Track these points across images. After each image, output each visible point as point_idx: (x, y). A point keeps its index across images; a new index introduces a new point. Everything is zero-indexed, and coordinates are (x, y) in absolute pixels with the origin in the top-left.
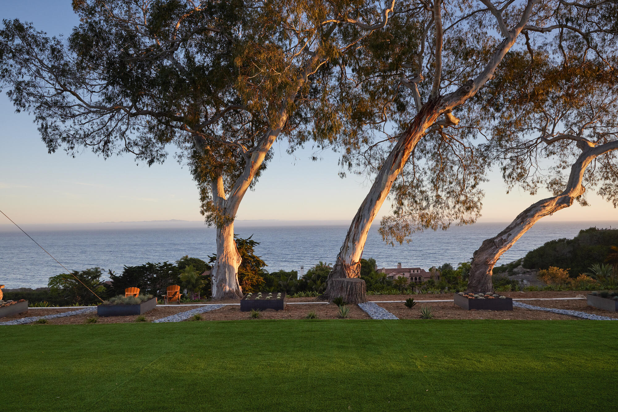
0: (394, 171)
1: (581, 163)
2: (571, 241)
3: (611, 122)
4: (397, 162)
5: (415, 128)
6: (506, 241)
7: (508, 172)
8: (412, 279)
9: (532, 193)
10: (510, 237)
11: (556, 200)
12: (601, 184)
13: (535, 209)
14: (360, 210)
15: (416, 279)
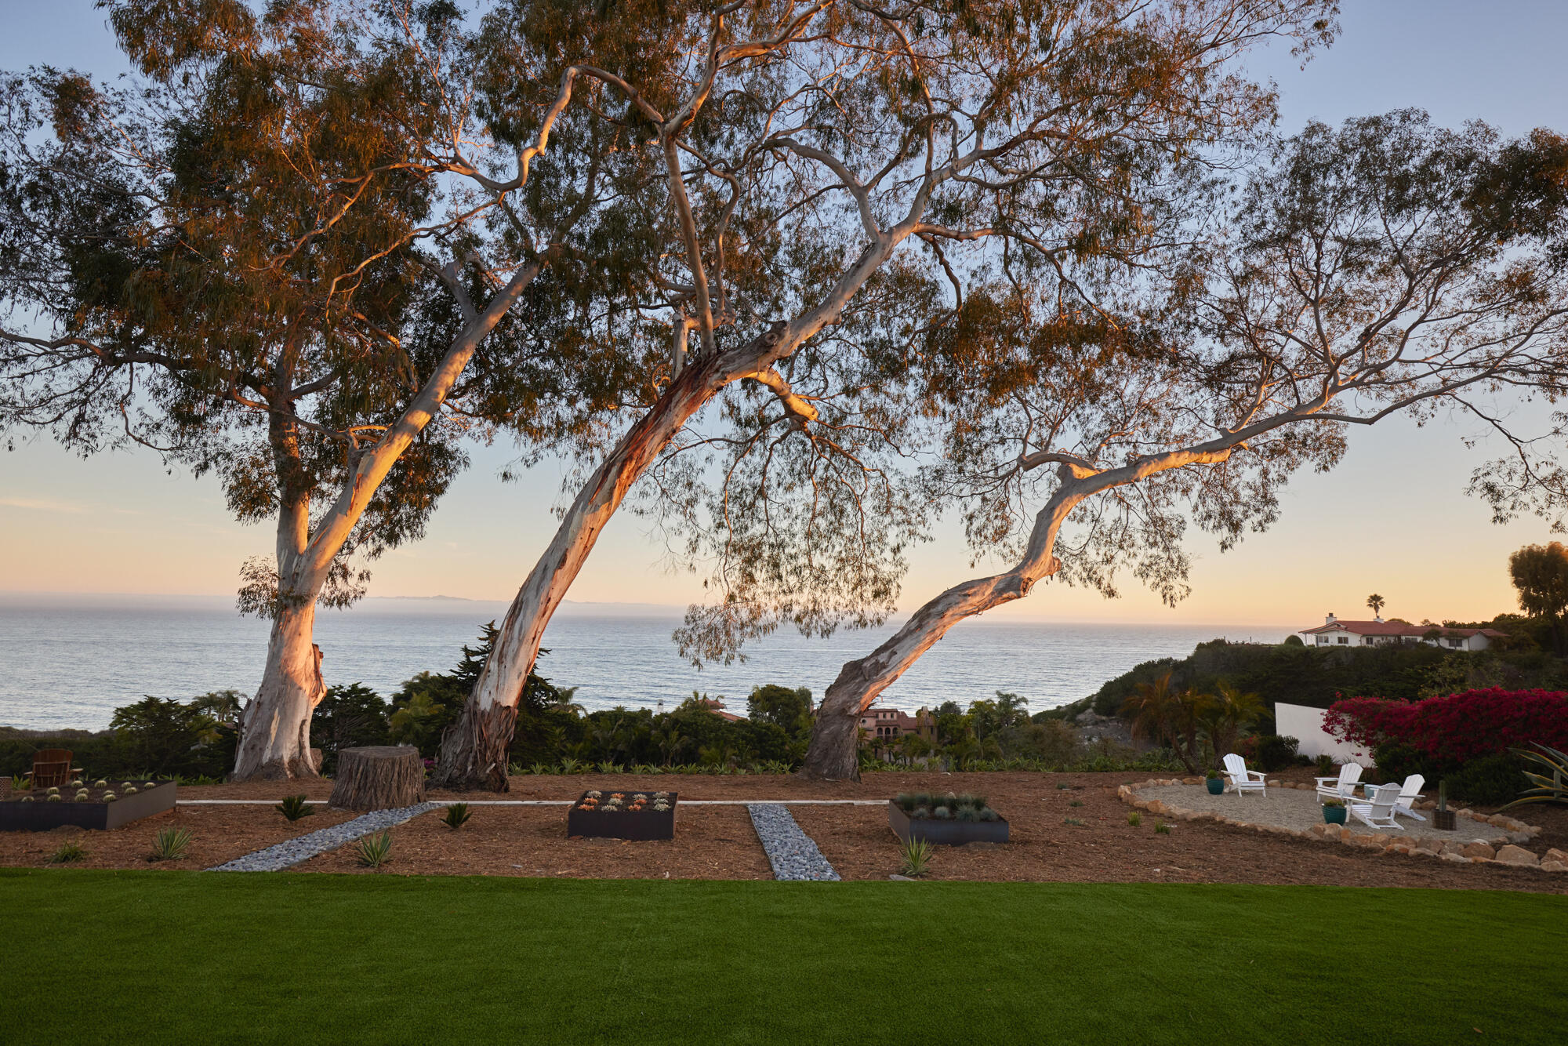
0: (597, 507)
1: (1055, 509)
2: (1182, 663)
4: (607, 486)
6: (885, 667)
8: (880, 730)
10: (895, 658)
11: (994, 584)
12: (1144, 554)
13: (946, 601)
14: (524, 589)
15: (888, 731)
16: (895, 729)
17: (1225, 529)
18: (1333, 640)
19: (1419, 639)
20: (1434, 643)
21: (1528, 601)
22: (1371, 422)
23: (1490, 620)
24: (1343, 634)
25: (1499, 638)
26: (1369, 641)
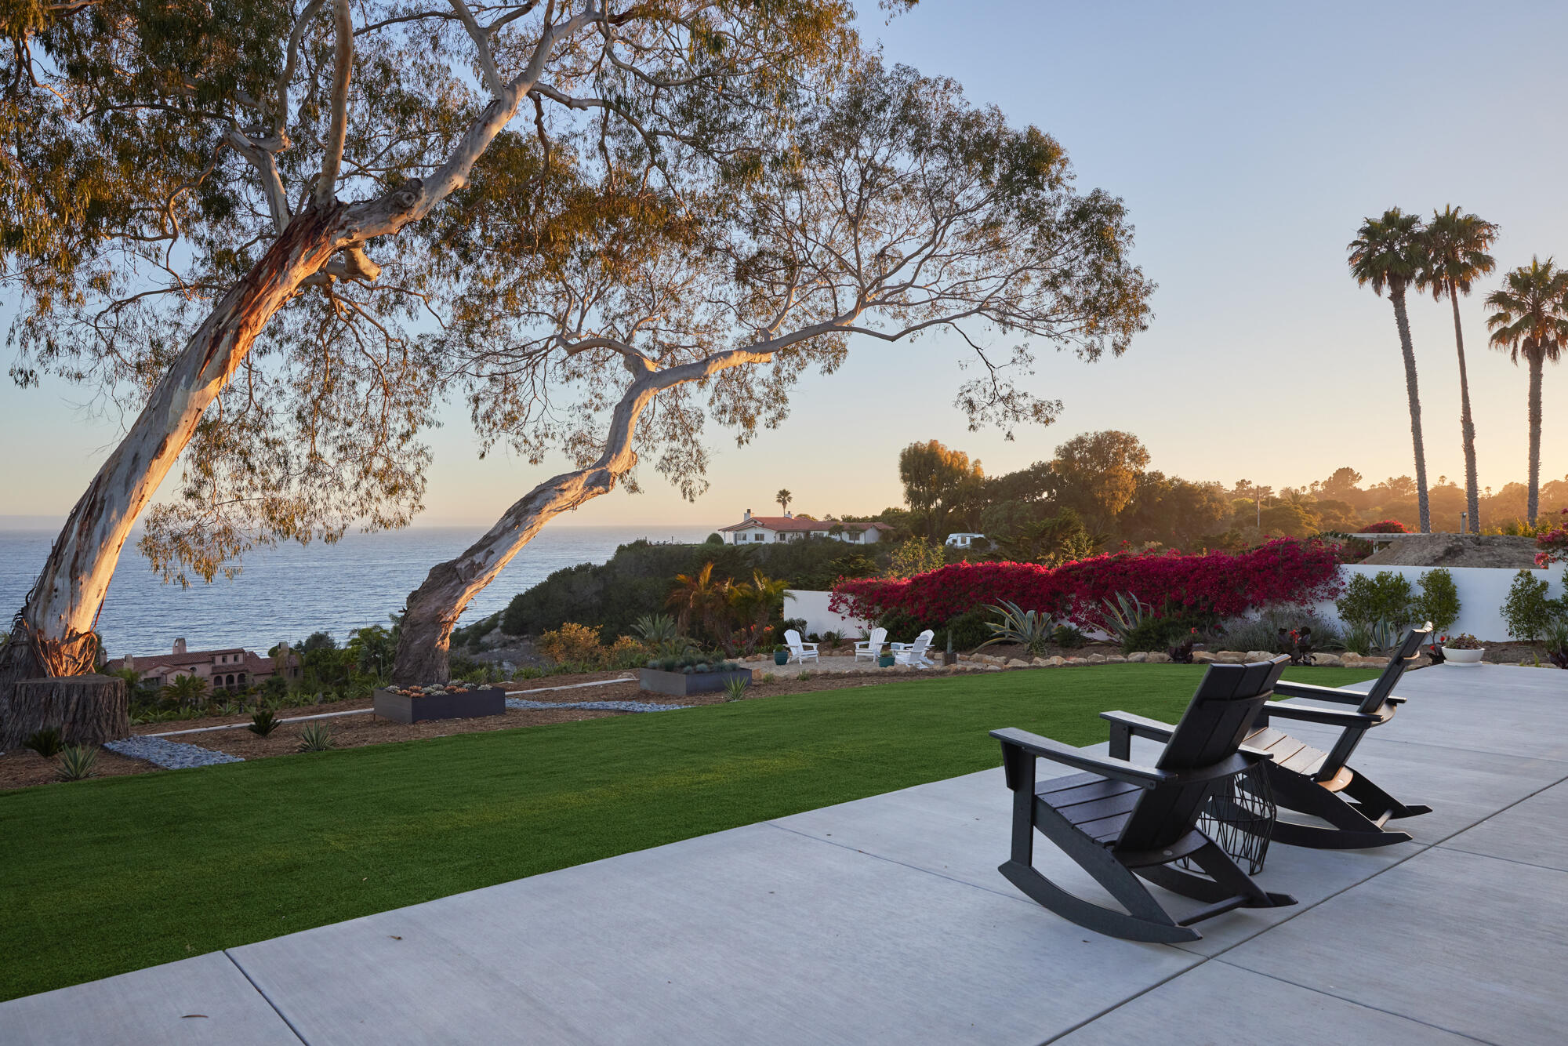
0: (206, 383)
1: (632, 402)
2: (601, 569)
3: (684, 322)
4: (218, 357)
5: (270, 273)
6: (482, 568)
7: (484, 408)
8: (218, 680)
9: (534, 461)
10: (492, 558)
11: (585, 477)
12: (663, 448)
13: (543, 496)
14: (98, 482)
15: (230, 679)
16: (242, 677)
17: (740, 424)
18: (751, 539)
19: (826, 534)
20: (837, 538)
21: (912, 496)
22: (893, 339)
23: (879, 514)
24: (760, 531)
25: (888, 531)
26: (783, 537)
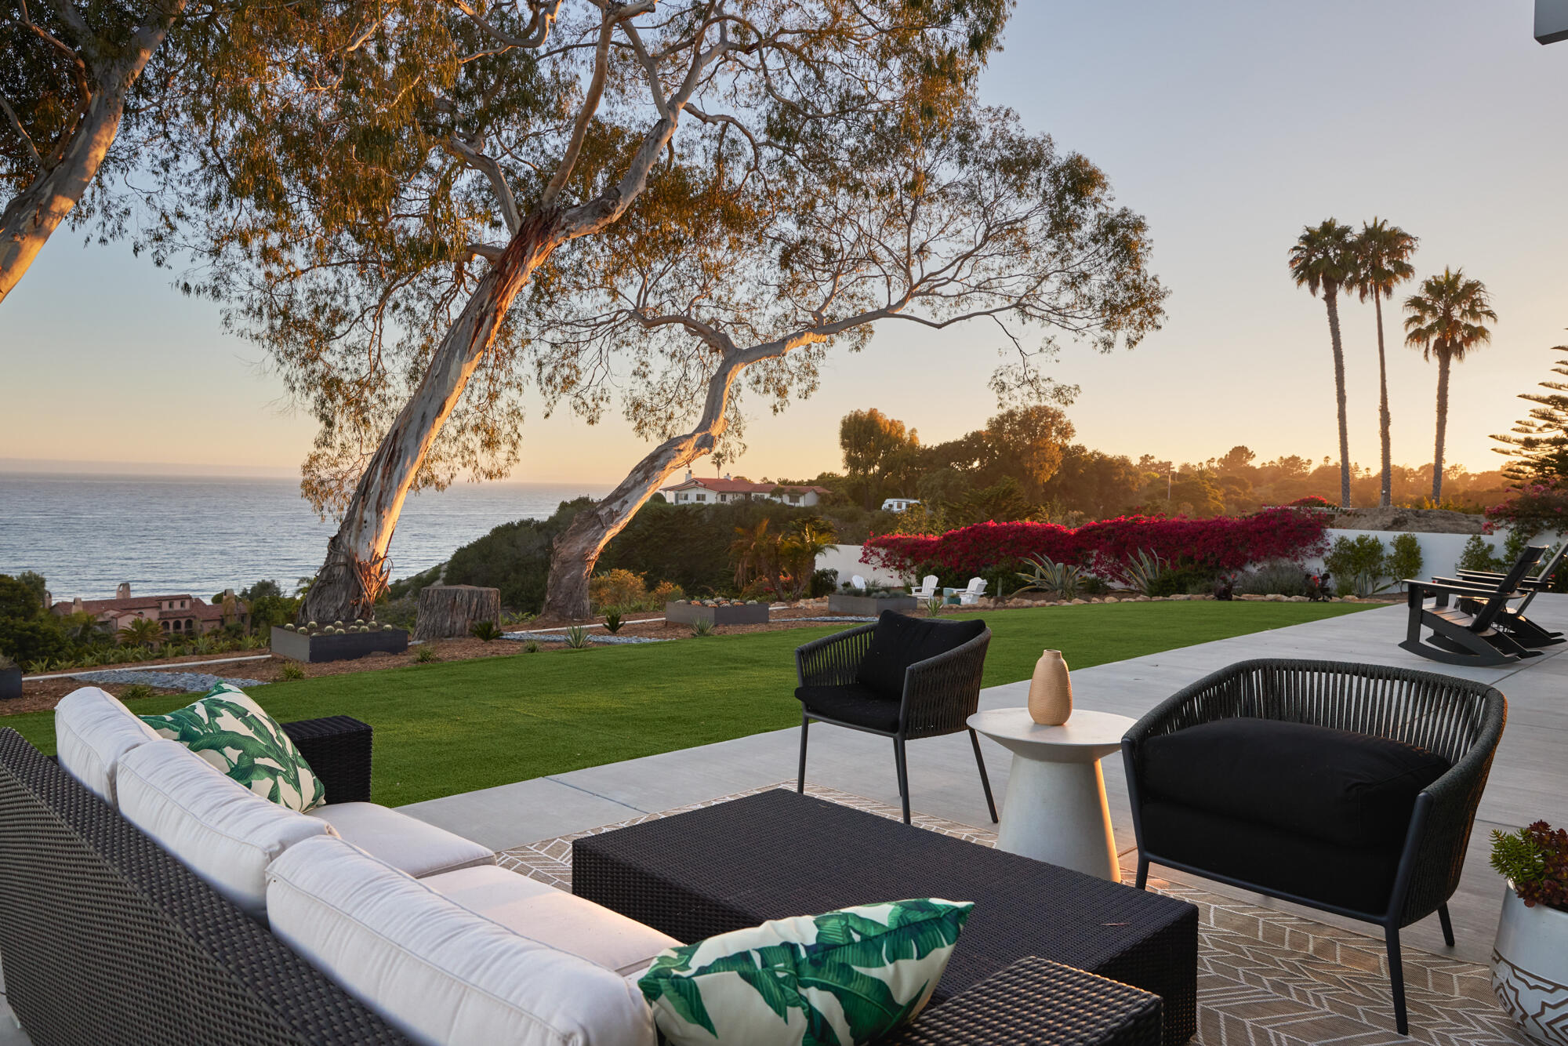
1: (726, 375)
2: (544, 525)
4: (482, 334)
5: (514, 266)
6: (618, 515)
8: (166, 625)
9: (591, 422)
10: (626, 507)
11: (695, 439)
13: (666, 455)
15: (177, 625)
16: (189, 623)
18: (692, 499)
19: (767, 496)
20: (778, 500)
21: (851, 461)
22: (939, 327)
23: (814, 478)
24: (701, 492)
25: (826, 495)
26: (723, 498)
